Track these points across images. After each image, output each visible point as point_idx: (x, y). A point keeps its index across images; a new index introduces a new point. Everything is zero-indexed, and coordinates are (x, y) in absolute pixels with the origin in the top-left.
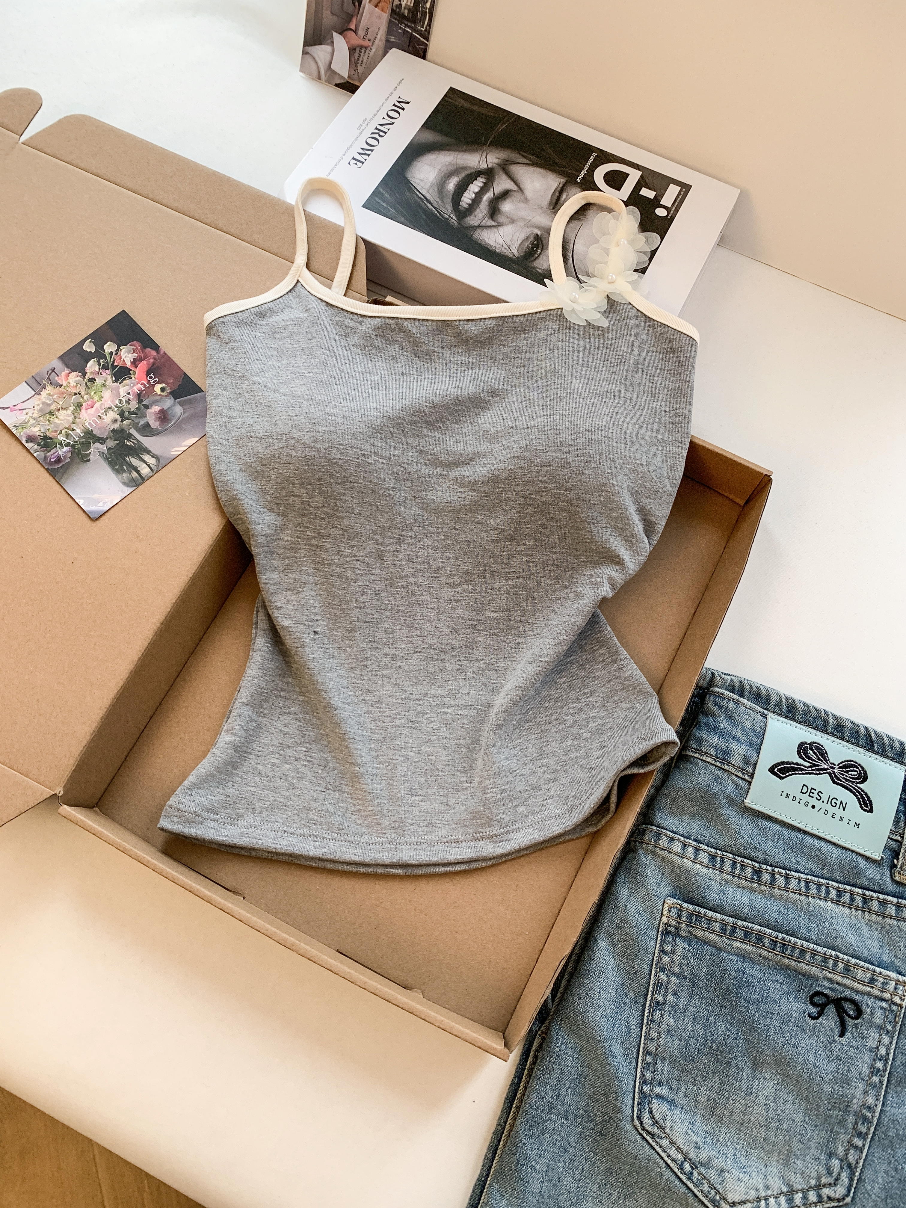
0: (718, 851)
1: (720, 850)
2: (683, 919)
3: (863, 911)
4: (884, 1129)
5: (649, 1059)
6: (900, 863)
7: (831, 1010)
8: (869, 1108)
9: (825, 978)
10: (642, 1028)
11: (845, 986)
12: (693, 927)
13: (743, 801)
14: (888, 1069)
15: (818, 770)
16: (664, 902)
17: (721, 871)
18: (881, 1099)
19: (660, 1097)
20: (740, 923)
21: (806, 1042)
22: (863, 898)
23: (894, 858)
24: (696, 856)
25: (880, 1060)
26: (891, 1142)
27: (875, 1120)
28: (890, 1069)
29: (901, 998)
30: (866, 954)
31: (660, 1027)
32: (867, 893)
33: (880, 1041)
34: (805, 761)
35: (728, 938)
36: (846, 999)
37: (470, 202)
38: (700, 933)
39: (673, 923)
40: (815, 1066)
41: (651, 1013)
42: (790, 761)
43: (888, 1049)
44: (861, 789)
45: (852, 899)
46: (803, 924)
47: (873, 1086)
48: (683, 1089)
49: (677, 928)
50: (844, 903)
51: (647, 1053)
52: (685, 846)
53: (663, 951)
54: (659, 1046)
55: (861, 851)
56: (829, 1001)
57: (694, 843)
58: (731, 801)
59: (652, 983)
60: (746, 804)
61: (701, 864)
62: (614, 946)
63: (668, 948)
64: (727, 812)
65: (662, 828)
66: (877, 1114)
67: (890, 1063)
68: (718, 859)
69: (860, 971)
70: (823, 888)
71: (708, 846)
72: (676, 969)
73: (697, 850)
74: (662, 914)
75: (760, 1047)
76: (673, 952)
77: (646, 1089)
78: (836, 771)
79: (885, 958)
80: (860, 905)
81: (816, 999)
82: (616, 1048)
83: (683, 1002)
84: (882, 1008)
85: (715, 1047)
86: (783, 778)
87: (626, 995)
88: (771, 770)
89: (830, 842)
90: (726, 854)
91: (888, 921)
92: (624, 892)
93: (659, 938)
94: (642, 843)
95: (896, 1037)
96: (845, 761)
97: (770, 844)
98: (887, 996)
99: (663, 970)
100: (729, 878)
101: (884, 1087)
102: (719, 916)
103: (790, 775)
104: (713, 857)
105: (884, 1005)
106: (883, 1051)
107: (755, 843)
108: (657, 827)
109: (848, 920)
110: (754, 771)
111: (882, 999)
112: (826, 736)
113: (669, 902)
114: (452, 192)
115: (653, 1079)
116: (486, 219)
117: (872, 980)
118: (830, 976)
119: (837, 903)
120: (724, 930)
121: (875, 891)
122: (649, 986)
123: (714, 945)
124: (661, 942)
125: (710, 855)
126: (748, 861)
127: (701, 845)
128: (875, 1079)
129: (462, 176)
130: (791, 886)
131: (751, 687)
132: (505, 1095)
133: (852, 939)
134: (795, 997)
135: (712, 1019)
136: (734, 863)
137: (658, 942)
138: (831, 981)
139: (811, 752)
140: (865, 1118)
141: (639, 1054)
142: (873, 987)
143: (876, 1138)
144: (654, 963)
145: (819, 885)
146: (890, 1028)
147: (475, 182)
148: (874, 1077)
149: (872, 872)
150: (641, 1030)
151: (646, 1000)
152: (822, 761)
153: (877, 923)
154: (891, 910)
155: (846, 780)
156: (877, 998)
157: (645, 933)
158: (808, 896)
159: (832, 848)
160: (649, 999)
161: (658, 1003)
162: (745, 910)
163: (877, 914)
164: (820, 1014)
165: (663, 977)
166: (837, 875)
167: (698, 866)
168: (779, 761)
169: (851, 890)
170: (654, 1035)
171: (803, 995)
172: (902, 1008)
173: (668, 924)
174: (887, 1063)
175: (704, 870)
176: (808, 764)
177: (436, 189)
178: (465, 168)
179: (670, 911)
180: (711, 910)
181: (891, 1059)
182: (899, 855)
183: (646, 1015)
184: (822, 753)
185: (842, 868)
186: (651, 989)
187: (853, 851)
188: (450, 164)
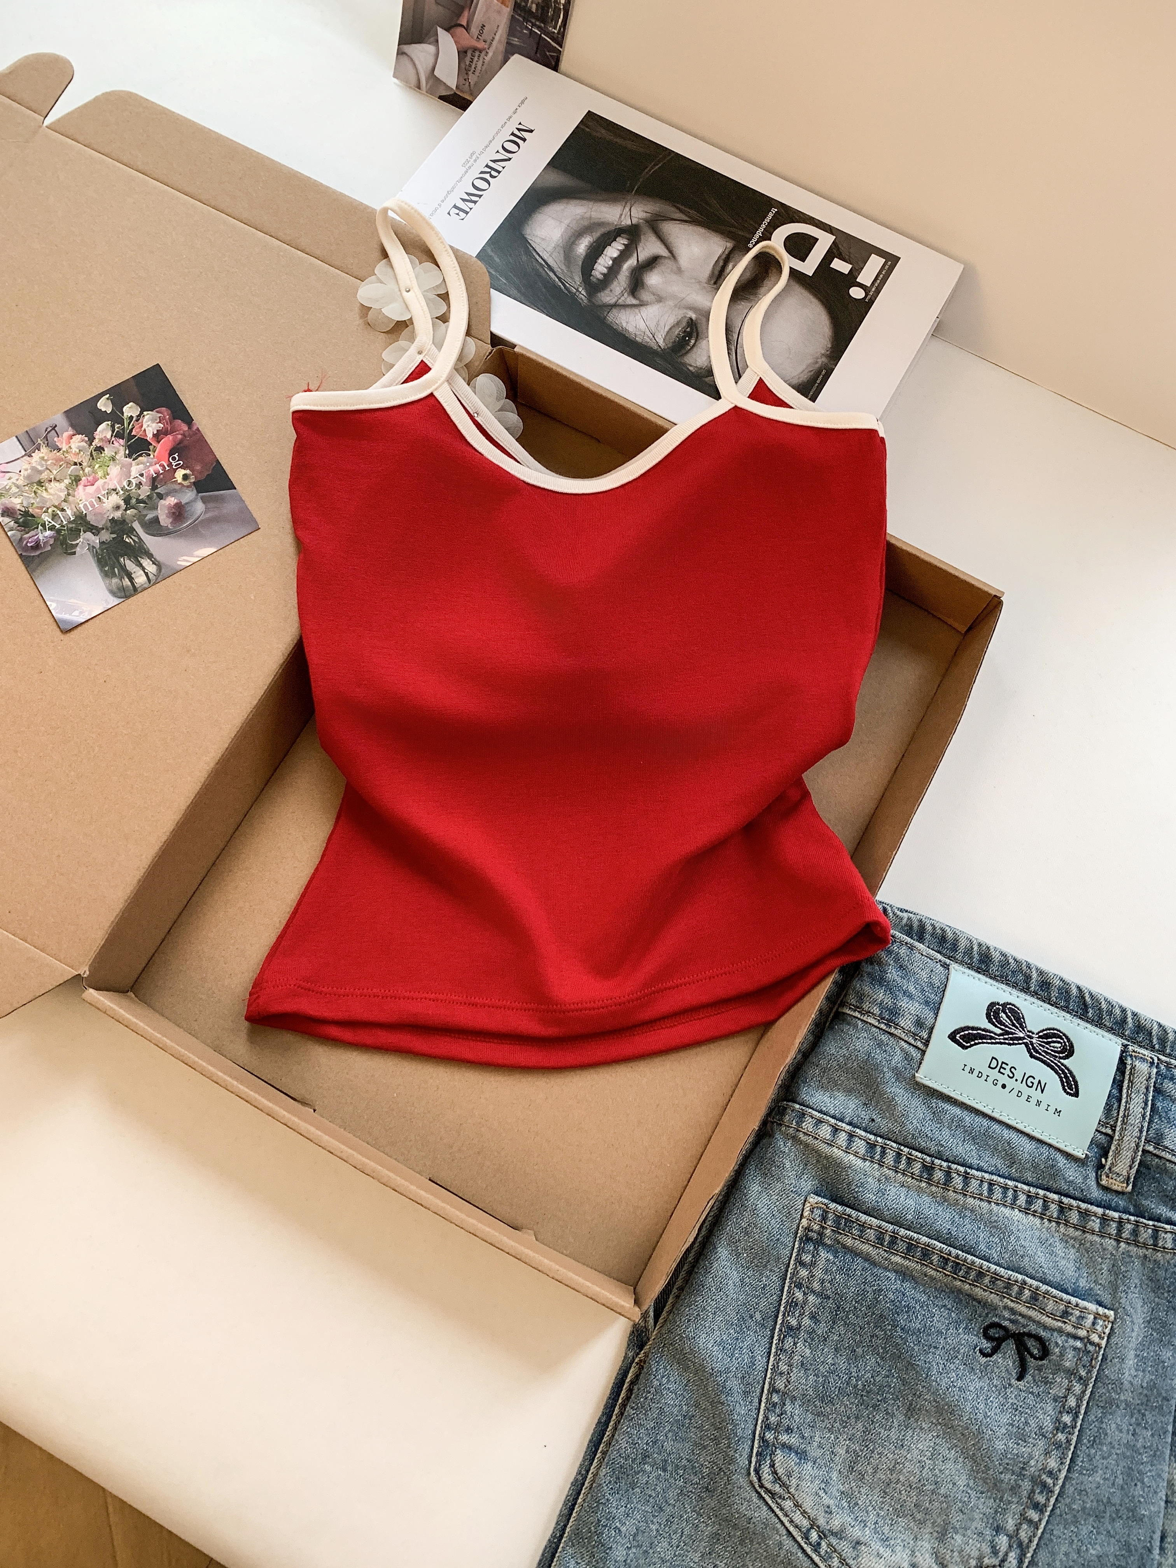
0: (879, 1139)
1: (881, 1137)
2: (829, 1223)
3: (1058, 1223)
4: (1068, 1501)
5: (775, 1398)
6: (1109, 1163)
7: (1010, 1347)
8: (1050, 1473)
9: (1006, 1307)
10: (769, 1359)
11: (1030, 1318)
12: (841, 1234)
13: (914, 1076)
14: (1078, 1425)
15: (1012, 1039)
16: (805, 1201)
17: (881, 1164)
18: (1068, 1463)
19: (785, 1446)
20: (902, 1232)
21: (975, 1384)
22: (1060, 1206)
23: (1101, 1157)
24: (849, 1144)
25: (1068, 1412)
26: (1075, 1516)
27: (1057, 1489)
28: (1081, 1425)
29: (1100, 1337)
30: (1058, 1278)
31: (791, 1358)
32: (1065, 1200)
33: (1069, 1390)
34: (996, 1026)
35: (885, 1251)
36: (1030, 1335)
37: (605, 271)
38: (849, 1242)
39: (816, 1227)
40: (986, 1416)
41: (781, 1340)
42: (976, 1025)
43: (1080, 1399)
44: (1065, 1066)
45: (1045, 1207)
46: (982, 1238)
47: (1058, 1445)
48: (817, 1439)
49: (821, 1234)
50: (1035, 1211)
51: (773, 1390)
52: (836, 1130)
53: (800, 1263)
54: (789, 1382)
55: (1061, 1146)
56: (1008, 1334)
57: (848, 1128)
58: (898, 1074)
59: (783, 1301)
60: (918, 1080)
61: (856, 1154)
62: (738, 1255)
63: (807, 1258)
64: (893, 1089)
65: (808, 1106)
66: (1060, 1482)
67: (1081, 1417)
68: (879, 1149)
69: (1051, 1302)
70: (1010, 1193)
71: (866, 1131)
72: (816, 1286)
73: (851, 1136)
74: (802, 1215)
75: (918, 1390)
76: (813, 1264)
77: (769, 1436)
78: (1034, 1041)
79: (1082, 1283)
80: (1055, 1215)
81: (991, 1332)
82: (734, 1384)
83: (822, 1329)
84: (1075, 1349)
85: (860, 1387)
86: (967, 1048)
87: (751, 1317)
88: (952, 1037)
89: (1022, 1132)
90: (888, 1142)
91: (1089, 1237)
92: (754, 1188)
93: (797, 1246)
94: (781, 1125)
95: (1091, 1385)
96: (1046, 1030)
97: (946, 1132)
98: (1082, 1333)
99: (799, 1286)
100: (891, 1173)
101: (1072, 1448)
102: (875, 1222)
103: (976, 1044)
104: (872, 1146)
105: (1079, 1344)
106: (1072, 1402)
107: (927, 1131)
108: (801, 1105)
109: (1037, 1233)
110: (930, 1037)
111: (1076, 1337)
112: (1023, 995)
113: (811, 1200)
114: (582, 257)
115: (779, 1424)
116: (626, 295)
117: (1066, 1314)
118: (1012, 1305)
119: (1026, 1211)
120: (880, 1239)
121: (1075, 1199)
122: (780, 1305)
123: (867, 1258)
124: (799, 1251)
125: (867, 1143)
126: (917, 1153)
127: (858, 1130)
128: (1061, 1437)
129: (597, 235)
130: (970, 1189)
131: (934, 928)
132: (589, 1437)
133: (1041, 1258)
134: (965, 1328)
135: (859, 1351)
136: (899, 1155)
137: (795, 1250)
138: (1013, 1311)
139: (1004, 1016)
140: (1044, 1485)
141: (763, 1391)
142: (1065, 1323)
143: (1058, 1511)
144: (789, 1276)
145: (1005, 1189)
146: (1083, 1373)
147: (614, 244)
148: (1059, 1434)
149: (1072, 1173)
150: (768, 1362)
151: (776, 1323)
152: (1017, 1028)
153: (1075, 1239)
154: (1095, 1224)
155: (1045, 1052)
156: (1069, 1335)
157: (778, 1240)
158: (990, 1202)
159: (1024, 1140)
160: (779, 1322)
161: (791, 1328)
162: (910, 1217)
163: (1075, 1227)
164: (995, 1350)
165: (799, 1295)
166: (1029, 1176)
167: (851, 1157)
168: (963, 1026)
169: (1045, 1196)
170: (784, 1368)
171: (976, 1326)
172: (1100, 1348)
173: (808, 1229)
174: (1077, 1417)
175: (859, 1162)
176: (999, 1031)
177: (562, 252)
178: (601, 224)
179: (812, 1212)
180: (865, 1213)
181: (1083, 1412)
182: (1109, 1152)
183: (775, 1342)
184: (1017, 1017)
185: (1035, 1167)
186: (782, 1309)
187: (1050, 1146)
188: (583, 218)
